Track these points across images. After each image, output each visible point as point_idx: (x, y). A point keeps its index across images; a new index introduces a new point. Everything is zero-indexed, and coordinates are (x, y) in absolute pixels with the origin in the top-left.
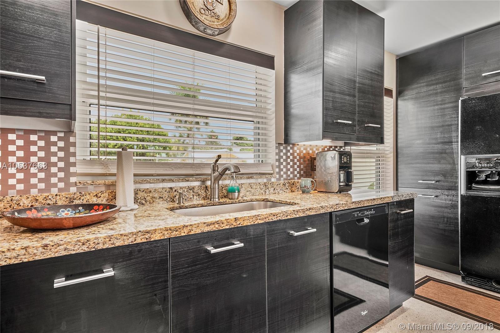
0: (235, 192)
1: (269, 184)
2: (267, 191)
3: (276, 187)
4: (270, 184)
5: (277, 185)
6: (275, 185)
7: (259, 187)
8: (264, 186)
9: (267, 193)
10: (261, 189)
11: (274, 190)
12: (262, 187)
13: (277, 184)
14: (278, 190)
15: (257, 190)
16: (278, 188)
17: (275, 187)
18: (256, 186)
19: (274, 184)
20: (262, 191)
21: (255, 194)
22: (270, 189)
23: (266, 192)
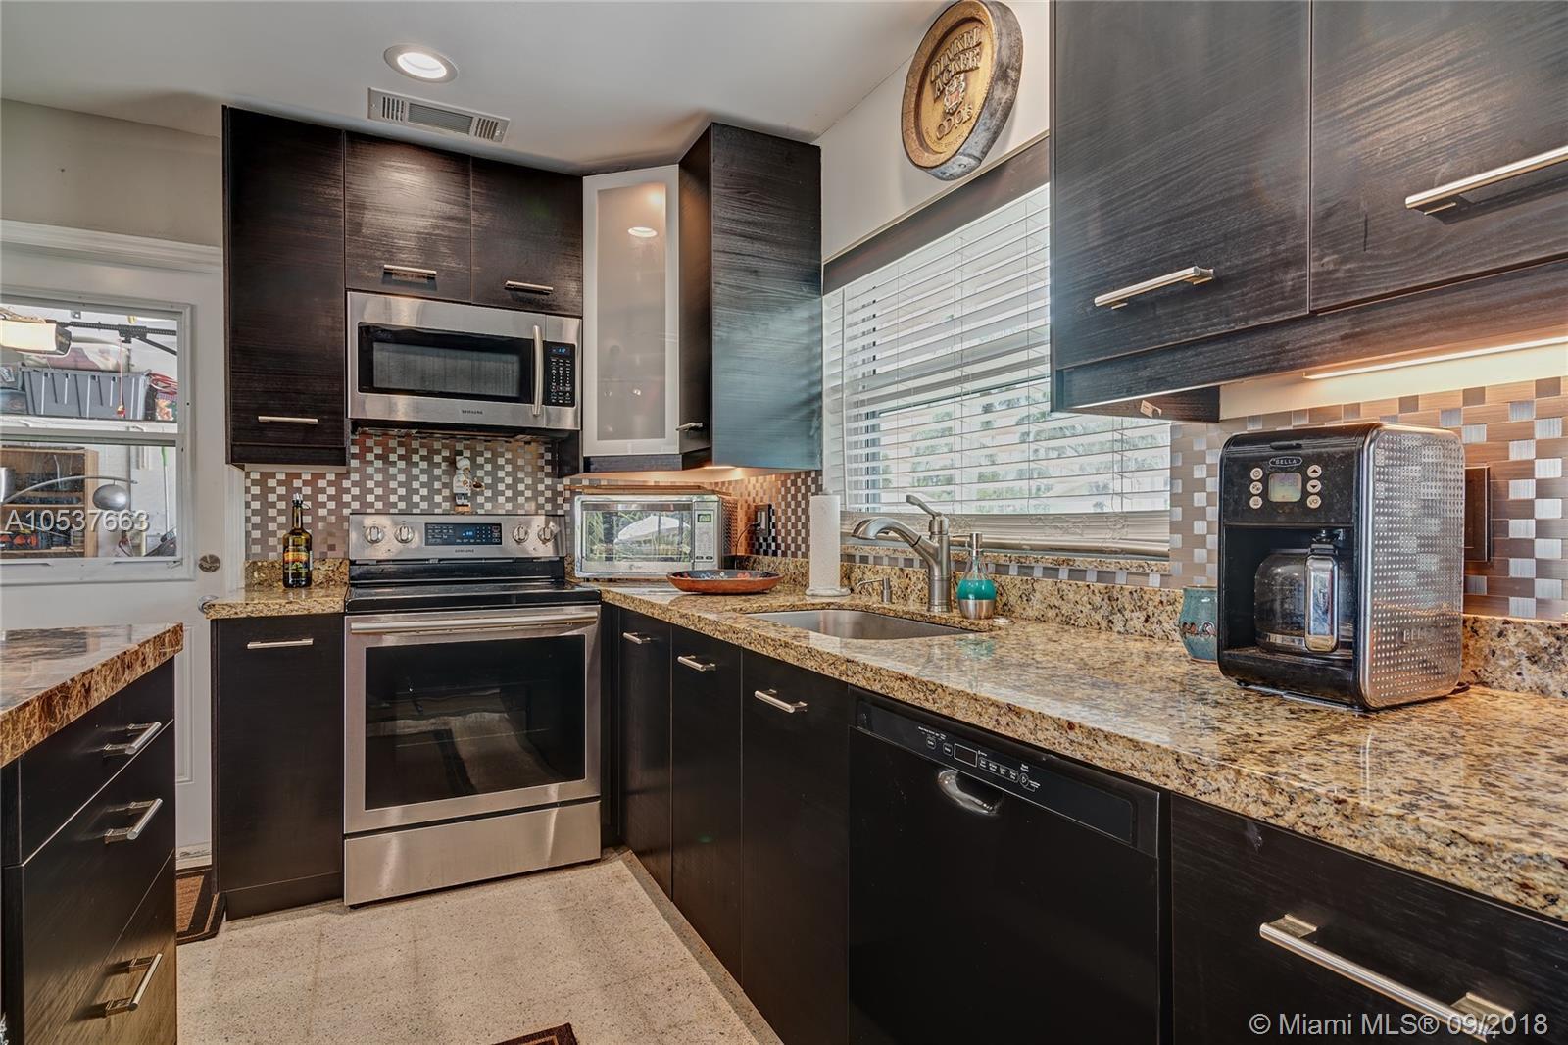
0: (969, 599)
1: (1127, 593)
2: (1117, 618)
3: (1157, 612)
4: (1131, 593)
5: (1162, 602)
6: (1150, 603)
7: (1085, 598)
8: (1107, 600)
9: (1119, 626)
10: (1095, 609)
11: (1146, 621)
12: (1099, 600)
13: (1157, 599)
14: (1165, 625)
15: (1079, 607)
16: (1164, 617)
17: (1150, 609)
18: (1076, 593)
19: (1146, 597)
20: (1098, 617)
21: (1072, 622)
22: (1127, 614)
23: (1110, 621)
